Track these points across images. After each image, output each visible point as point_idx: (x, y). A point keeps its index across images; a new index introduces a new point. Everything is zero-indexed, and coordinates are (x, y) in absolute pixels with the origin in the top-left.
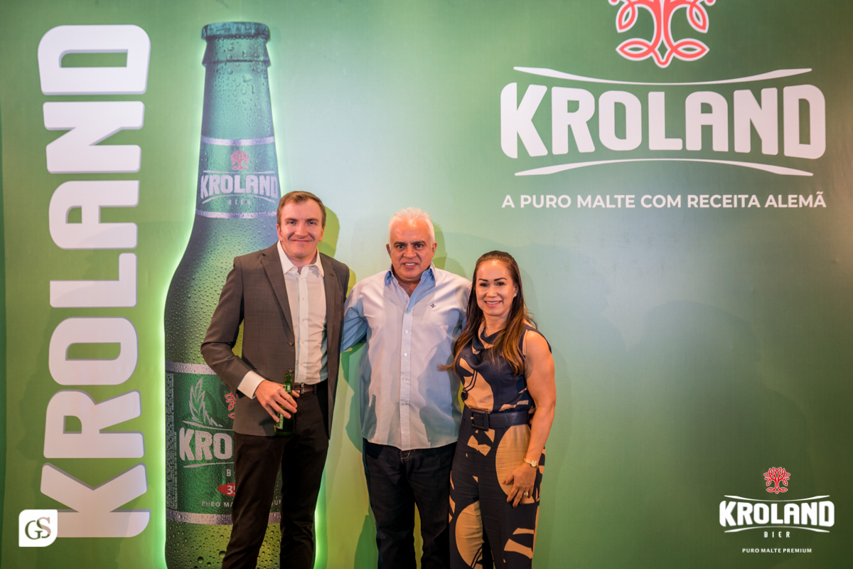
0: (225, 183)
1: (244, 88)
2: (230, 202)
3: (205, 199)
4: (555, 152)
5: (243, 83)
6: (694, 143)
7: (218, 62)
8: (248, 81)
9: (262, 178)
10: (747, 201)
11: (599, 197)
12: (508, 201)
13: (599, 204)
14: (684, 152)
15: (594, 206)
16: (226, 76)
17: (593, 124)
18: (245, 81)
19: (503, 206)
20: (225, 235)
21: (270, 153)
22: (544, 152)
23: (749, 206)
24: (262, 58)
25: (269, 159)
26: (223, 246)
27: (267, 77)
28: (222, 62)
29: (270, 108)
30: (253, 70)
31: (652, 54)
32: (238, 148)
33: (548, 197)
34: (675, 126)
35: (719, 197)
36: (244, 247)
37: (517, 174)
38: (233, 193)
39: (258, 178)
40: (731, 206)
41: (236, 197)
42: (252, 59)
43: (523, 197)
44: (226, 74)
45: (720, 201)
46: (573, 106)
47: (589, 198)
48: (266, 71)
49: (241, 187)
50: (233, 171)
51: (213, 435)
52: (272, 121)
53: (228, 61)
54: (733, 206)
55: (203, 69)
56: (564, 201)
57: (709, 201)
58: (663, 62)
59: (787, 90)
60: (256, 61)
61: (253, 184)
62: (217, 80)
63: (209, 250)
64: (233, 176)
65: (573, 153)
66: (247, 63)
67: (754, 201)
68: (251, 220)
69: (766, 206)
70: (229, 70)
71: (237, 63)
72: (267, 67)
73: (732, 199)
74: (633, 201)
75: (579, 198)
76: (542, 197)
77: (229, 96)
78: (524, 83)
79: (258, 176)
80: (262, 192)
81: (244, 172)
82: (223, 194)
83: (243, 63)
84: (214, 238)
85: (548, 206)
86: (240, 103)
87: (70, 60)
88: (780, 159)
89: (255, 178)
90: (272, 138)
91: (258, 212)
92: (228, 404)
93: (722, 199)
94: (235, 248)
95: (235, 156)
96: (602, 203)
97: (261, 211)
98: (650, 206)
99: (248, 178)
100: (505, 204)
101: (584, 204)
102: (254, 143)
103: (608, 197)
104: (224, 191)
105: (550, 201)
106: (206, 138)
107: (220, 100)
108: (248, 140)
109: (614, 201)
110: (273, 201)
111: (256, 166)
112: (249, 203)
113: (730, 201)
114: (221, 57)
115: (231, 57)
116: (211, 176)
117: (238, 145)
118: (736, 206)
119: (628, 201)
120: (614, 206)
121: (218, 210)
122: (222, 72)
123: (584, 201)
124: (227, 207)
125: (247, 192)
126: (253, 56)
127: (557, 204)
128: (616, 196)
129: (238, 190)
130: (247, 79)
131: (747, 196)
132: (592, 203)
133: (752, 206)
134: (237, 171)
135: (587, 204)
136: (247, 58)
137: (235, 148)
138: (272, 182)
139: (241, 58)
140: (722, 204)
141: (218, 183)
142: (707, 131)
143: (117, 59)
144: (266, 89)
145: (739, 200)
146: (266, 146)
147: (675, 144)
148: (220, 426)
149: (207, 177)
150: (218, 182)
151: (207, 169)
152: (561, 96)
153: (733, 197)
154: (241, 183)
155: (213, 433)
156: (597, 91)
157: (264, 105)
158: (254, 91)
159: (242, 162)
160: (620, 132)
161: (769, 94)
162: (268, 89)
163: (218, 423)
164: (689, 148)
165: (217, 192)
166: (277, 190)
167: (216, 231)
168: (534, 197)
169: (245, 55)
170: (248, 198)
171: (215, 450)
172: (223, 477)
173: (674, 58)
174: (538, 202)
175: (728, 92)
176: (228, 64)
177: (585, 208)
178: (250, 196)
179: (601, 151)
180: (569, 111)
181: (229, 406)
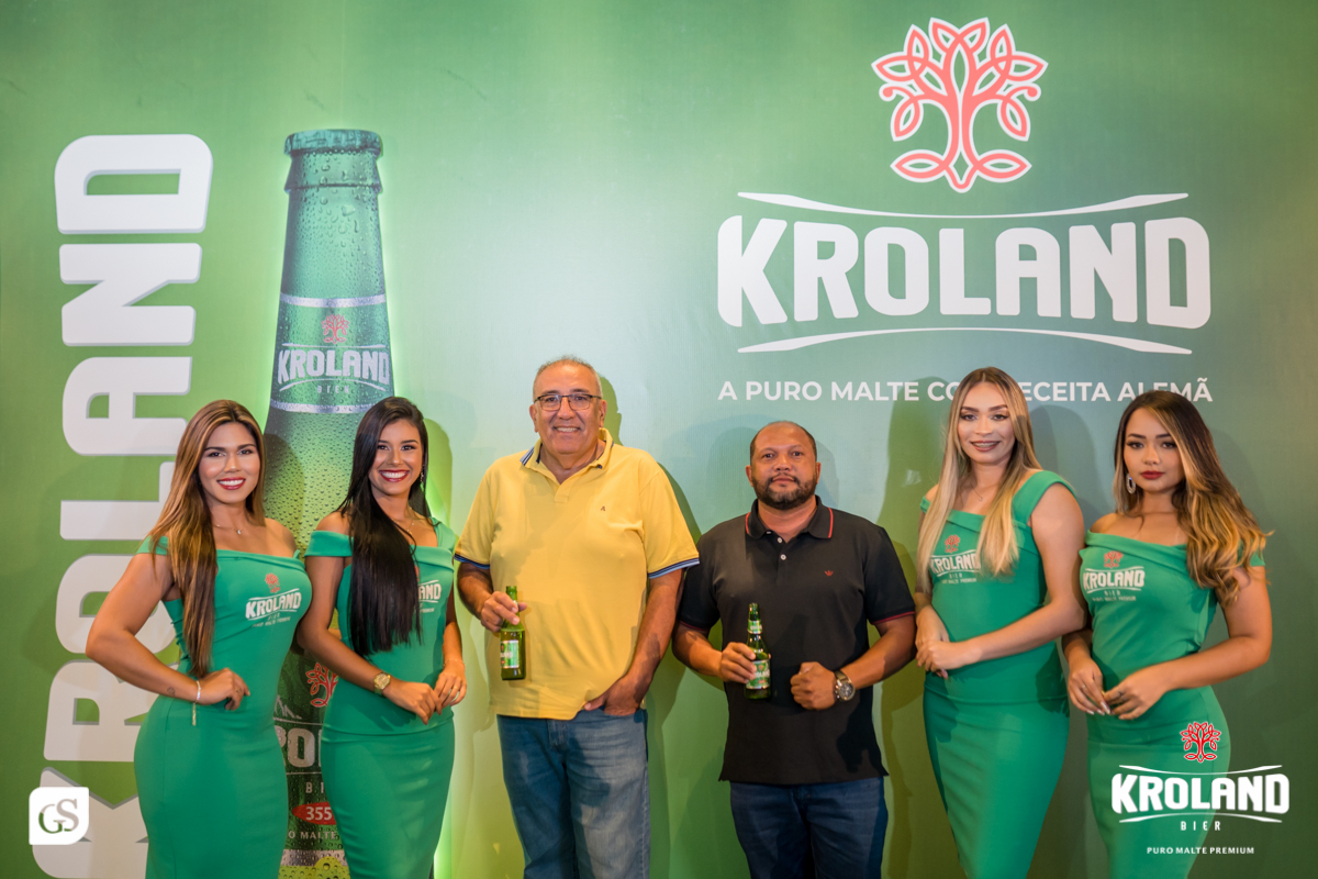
0: (312, 363)
1: (343, 224)
2: (319, 389)
3: (284, 384)
4: (799, 317)
5: (341, 217)
6: (1009, 304)
7: (307, 187)
8: (349, 214)
9: (366, 354)
10: (1091, 391)
11: (864, 385)
12: (728, 390)
13: (864, 395)
14: (994, 318)
15: (857, 398)
16: (318, 207)
17: (856, 277)
18: (344, 215)
19: (721, 398)
20: (312, 437)
21: (379, 319)
22: (782, 318)
23: (1094, 399)
24: (370, 182)
25: (377, 327)
26: (309, 454)
27: (377, 209)
28: (312, 187)
29: (381, 253)
30: (357, 198)
31: (944, 173)
32: (332, 311)
33: (787, 384)
34: (981, 279)
35: (1048, 385)
36: (339, 455)
37: (740, 350)
38: (324, 376)
39: (361, 354)
40: (1065, 399)
41: (328, 382)
42: (355, 182)
43: (749, 384)
44: (318, 203)
45: (1049, 391)
46: (826, 250)
47: (849, 386)
48: (375, 200)
49: (336, 367)
50: (325, 344)
51: (287, 731)
52: (382, 273)
53: (322, 185)
54: (1069, 398)
55: (286, 197)
56: (812, 391)
57: (1032, 391)
58: (962, 185)
59: (1150, 225)
60: (361, 186)
61: (353, 363)
62: (306, 212)
63: (288, 459)
64: (325, 351)
65: (826, 320)
66: (348, 188)
67: (1101, 392)
68: (348, 415)
69: (1120, 399)
70: (323, 199)
71: (334, 189)
72: (377, 193)
73: (1067, 388)
74: (915, 391)
75: (835, 386)
76: (779, 384)
77: (322, 236)
78: (753, 216)
79: (361, 351)
80: (366, 376)
81: (341, 346)
82: (309, 377)
83: (343, 188)
84: (296, 442)
85: (787, 398)
86: (337, 246)
87: (100, 184)
88: (1141, 329)
89: (356, 355)
90: (382, 296)
91: (360, 404)
92: (311, 685)
93: (1051, 387)
94: (325, 456)
95: (328, 322)
96: (868, 394)
97: (364, 403)
98: (942, 398)
99: (347, 355)
100: (723, 394)
101: (842, 395)
102: (357, 304)
103: (878, 385)
104: (312, 373)
105: (791, 390)
106: (288, 297)
107: (308, 241)
108: (348, 300)
109: (886, 391)
110: (382, 389)
111: (359, 337)
112: (347, 390)
113: (1064, 391)
114: (312, 179)
115: (326, 180)
116: (293, 351)
117: (332, 306)
118: (1072, 398)
119: (907, 391)
120: (887, 399)
121: (302, 401)
122: (312, 202)
123: (842, 390)
124: (316, 397)
125: (345, 375)
126: (357, 178)
127: (800, 394)
128: (889, 384)
129: (331, 372)
130: (348, 211)
131: (1090, 384)
132: (854, 396)
133: (1098, 398)
134: (331, 344)
135: (847, 395)
136: (349, 182)
137: (328, 311)
138: (381, 361)
139: (341, 182)
140: (1051, 395)
141: (303, 363)
142: (1028, 287)
143: (165, 183)
144: (375, 227)
145: (1078, 390)
146: (372, 308)
147: (981, 306)
148: (298, 717)
149: (287, 352)
150: (303, 360)
151: (287, 342)
152: (808, 235)
153: (1068, 385)
154: (336, 361)
155: (287, 728)
156: (862, 227)
157: (372, 250)
158: (358, 228)
159: (340, 330)
160: (897, 288)
161: (1124, 232)
162: (378, 226)
163: (295, 713)
164: (1001, 311)
165: (302, 375)
166: (387, 372)
167: (298, 431)
168: (767, 384)
169: (346, 177)
170: (346, 384)
171: (289, 754)
172: (301, 794)
173: (978, 177)
174: (773, 392)
175: (1060, 230)
176: (321, 189)
177: (842, 402)
178: (348, 380)
179: (867, 316)
180: (819, 258)
181: (312, 689)
